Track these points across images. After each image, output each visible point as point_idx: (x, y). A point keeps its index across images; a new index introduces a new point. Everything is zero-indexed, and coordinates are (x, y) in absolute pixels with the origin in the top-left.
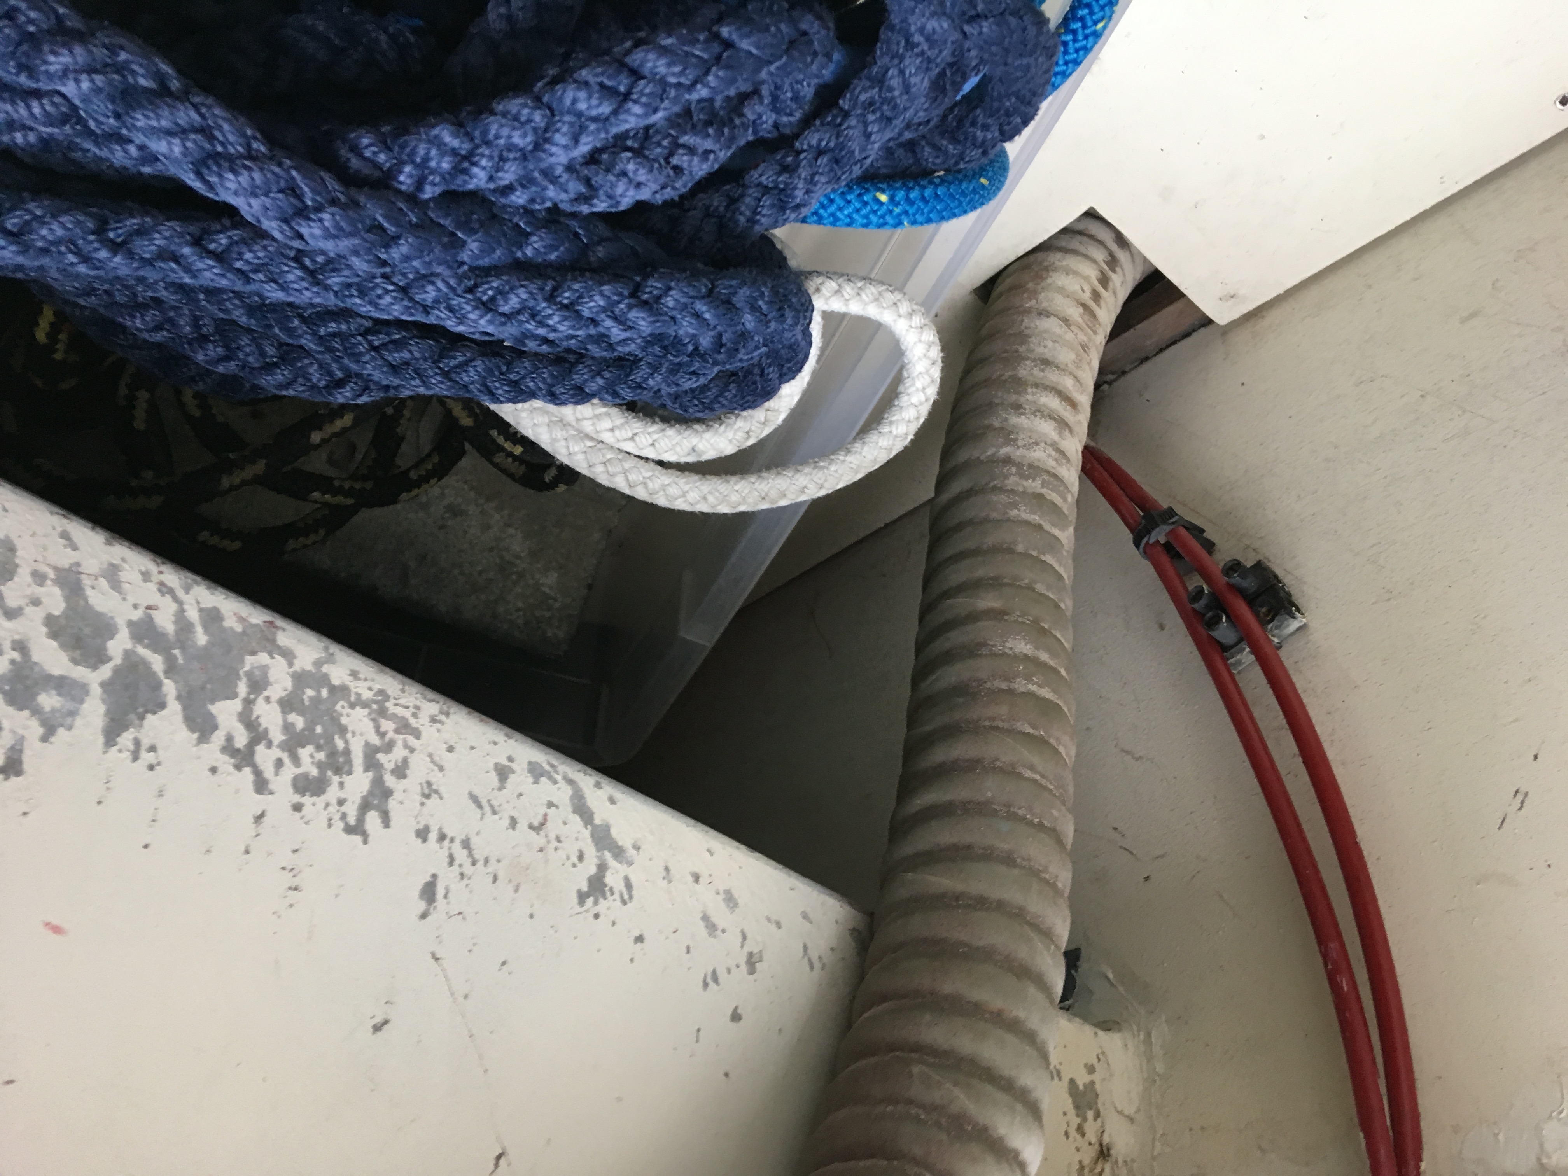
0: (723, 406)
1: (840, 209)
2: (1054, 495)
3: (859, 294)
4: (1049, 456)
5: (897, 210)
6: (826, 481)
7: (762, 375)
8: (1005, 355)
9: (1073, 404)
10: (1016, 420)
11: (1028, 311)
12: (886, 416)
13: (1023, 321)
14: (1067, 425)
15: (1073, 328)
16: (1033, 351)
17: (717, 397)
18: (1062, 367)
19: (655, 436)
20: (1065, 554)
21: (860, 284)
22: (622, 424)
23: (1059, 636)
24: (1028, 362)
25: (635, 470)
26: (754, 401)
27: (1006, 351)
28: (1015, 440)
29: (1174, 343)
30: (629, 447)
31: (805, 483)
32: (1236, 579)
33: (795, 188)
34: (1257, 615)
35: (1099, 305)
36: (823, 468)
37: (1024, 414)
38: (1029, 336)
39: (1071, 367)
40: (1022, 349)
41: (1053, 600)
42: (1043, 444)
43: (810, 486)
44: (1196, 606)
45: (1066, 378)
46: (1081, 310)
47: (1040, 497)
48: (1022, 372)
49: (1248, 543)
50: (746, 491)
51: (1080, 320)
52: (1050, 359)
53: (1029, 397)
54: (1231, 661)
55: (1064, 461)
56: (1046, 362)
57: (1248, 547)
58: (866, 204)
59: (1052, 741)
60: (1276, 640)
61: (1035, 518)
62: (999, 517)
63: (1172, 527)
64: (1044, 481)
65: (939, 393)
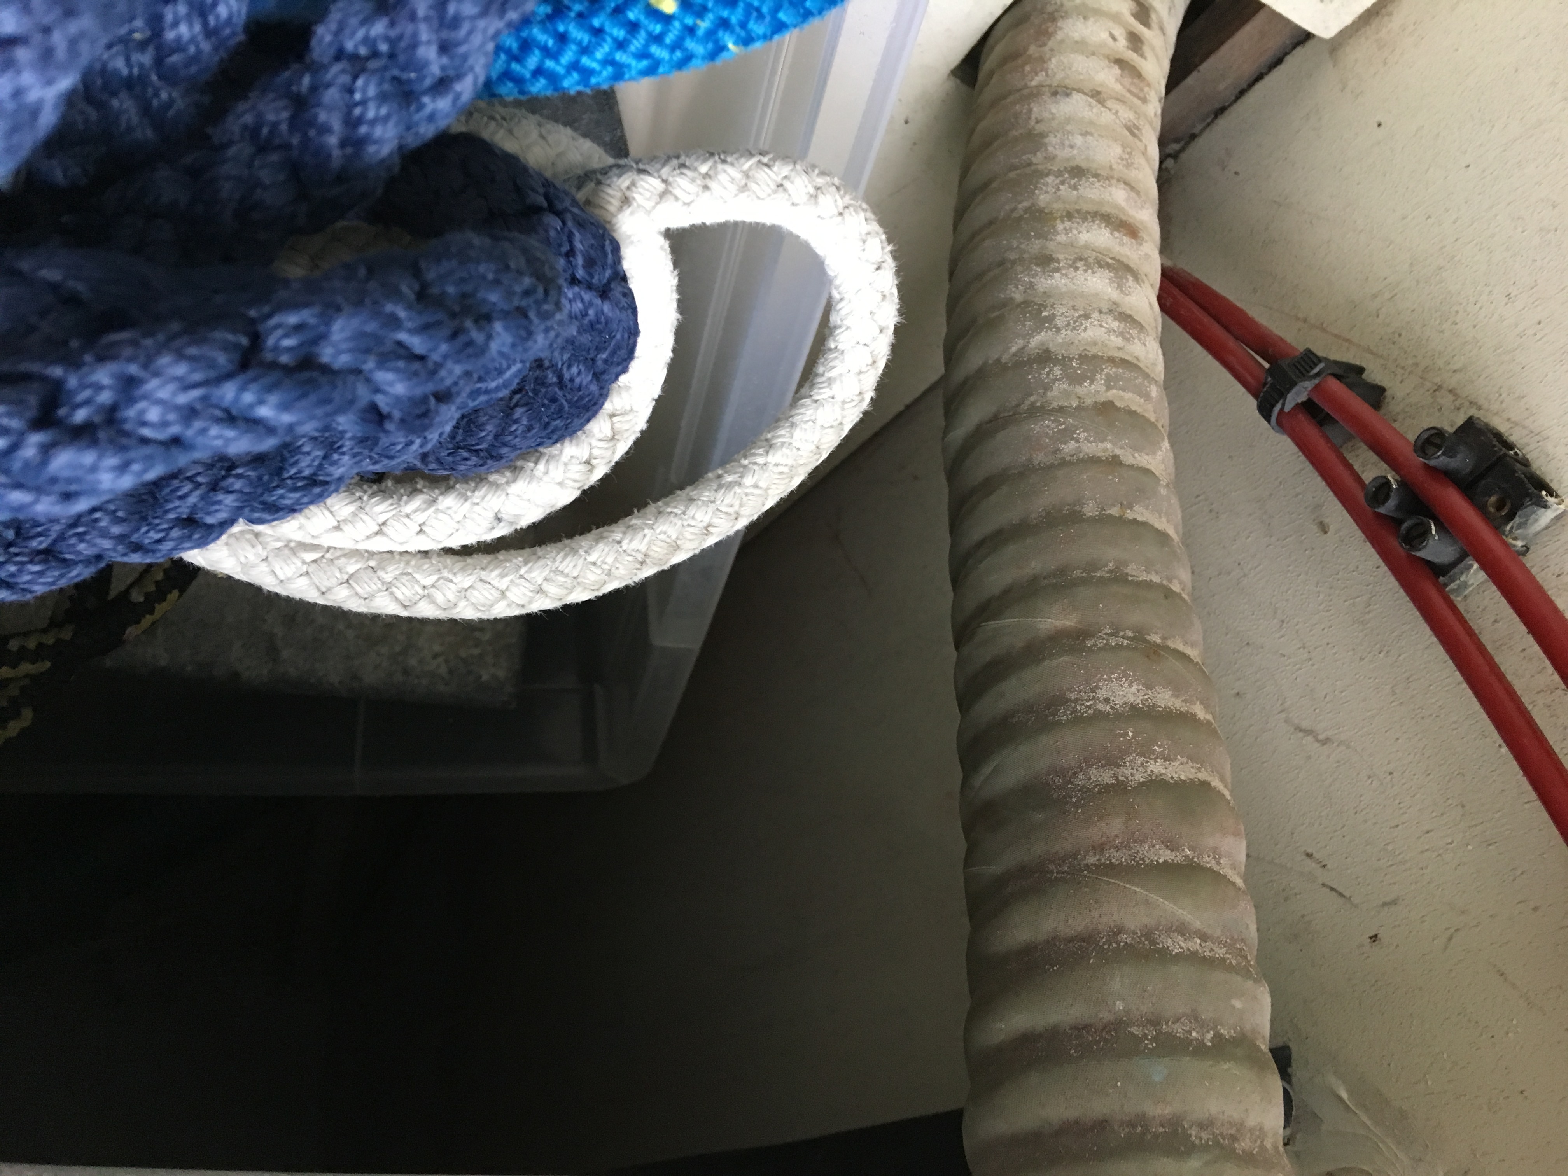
0: (514, 448)
1: (585, 50)
2: (1128, 395)
3: (706, 188)
4: (1110, 331)
5: (704, 25)
6: (741, 506)
7: (561, 384)
8: (1012, 175)
9: (1131, 231)
10: (1046, 283)
11: (1035, 94)
12: (821, 369)
13: (1030, 111)
14: (1128, 269)
15: (1109, 103)
16: (1054, 158)
17: (496, 437)
18: (1104, 173)
19: (420, 517)
20: (1163, 491)
21: (704, 169)
22: (354, 514)
23: (1181, 647)
24: (1050, 179)
25: (404, 579)
26: (567, 426)
27: (1014, 168)
28: (1051, 318)
29: (1259, 77)
30: (380, 545)
31: (707, 520)
32: (1440, 460)
33: (414, 45)
34: (1482, 509)
35: (1142, 56)
36: (730, 486)
37: (1057, 270)
38: (1043, 135)
39: (1119, 168)
40: (1038, 158)
41: (1160, 586)
42: (1096, 315)
43: (715, 521)
44: (1382, 510)
45: (1113, 190)
46: (1117, 70)
47: (1106, 408)
48: (1043, 199)
49: (1438, 380)
50: (610, 560)
51: (1118, 87)
52: (1084, 165)
53: (1061, 238)
54: (1453, 586)
55: (1134, 332)
56: (1078, 172)
57: (1439, 388)
58: (633, 27)
59: (1208, 861)
60: (1519, 543)
61: (1105, 448)
62: (1050, 460)
63: (1317, 381)
64: (1108, 379)
65: (900, 312)
